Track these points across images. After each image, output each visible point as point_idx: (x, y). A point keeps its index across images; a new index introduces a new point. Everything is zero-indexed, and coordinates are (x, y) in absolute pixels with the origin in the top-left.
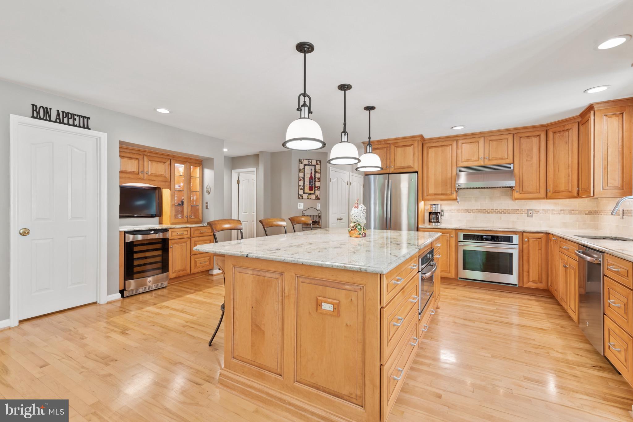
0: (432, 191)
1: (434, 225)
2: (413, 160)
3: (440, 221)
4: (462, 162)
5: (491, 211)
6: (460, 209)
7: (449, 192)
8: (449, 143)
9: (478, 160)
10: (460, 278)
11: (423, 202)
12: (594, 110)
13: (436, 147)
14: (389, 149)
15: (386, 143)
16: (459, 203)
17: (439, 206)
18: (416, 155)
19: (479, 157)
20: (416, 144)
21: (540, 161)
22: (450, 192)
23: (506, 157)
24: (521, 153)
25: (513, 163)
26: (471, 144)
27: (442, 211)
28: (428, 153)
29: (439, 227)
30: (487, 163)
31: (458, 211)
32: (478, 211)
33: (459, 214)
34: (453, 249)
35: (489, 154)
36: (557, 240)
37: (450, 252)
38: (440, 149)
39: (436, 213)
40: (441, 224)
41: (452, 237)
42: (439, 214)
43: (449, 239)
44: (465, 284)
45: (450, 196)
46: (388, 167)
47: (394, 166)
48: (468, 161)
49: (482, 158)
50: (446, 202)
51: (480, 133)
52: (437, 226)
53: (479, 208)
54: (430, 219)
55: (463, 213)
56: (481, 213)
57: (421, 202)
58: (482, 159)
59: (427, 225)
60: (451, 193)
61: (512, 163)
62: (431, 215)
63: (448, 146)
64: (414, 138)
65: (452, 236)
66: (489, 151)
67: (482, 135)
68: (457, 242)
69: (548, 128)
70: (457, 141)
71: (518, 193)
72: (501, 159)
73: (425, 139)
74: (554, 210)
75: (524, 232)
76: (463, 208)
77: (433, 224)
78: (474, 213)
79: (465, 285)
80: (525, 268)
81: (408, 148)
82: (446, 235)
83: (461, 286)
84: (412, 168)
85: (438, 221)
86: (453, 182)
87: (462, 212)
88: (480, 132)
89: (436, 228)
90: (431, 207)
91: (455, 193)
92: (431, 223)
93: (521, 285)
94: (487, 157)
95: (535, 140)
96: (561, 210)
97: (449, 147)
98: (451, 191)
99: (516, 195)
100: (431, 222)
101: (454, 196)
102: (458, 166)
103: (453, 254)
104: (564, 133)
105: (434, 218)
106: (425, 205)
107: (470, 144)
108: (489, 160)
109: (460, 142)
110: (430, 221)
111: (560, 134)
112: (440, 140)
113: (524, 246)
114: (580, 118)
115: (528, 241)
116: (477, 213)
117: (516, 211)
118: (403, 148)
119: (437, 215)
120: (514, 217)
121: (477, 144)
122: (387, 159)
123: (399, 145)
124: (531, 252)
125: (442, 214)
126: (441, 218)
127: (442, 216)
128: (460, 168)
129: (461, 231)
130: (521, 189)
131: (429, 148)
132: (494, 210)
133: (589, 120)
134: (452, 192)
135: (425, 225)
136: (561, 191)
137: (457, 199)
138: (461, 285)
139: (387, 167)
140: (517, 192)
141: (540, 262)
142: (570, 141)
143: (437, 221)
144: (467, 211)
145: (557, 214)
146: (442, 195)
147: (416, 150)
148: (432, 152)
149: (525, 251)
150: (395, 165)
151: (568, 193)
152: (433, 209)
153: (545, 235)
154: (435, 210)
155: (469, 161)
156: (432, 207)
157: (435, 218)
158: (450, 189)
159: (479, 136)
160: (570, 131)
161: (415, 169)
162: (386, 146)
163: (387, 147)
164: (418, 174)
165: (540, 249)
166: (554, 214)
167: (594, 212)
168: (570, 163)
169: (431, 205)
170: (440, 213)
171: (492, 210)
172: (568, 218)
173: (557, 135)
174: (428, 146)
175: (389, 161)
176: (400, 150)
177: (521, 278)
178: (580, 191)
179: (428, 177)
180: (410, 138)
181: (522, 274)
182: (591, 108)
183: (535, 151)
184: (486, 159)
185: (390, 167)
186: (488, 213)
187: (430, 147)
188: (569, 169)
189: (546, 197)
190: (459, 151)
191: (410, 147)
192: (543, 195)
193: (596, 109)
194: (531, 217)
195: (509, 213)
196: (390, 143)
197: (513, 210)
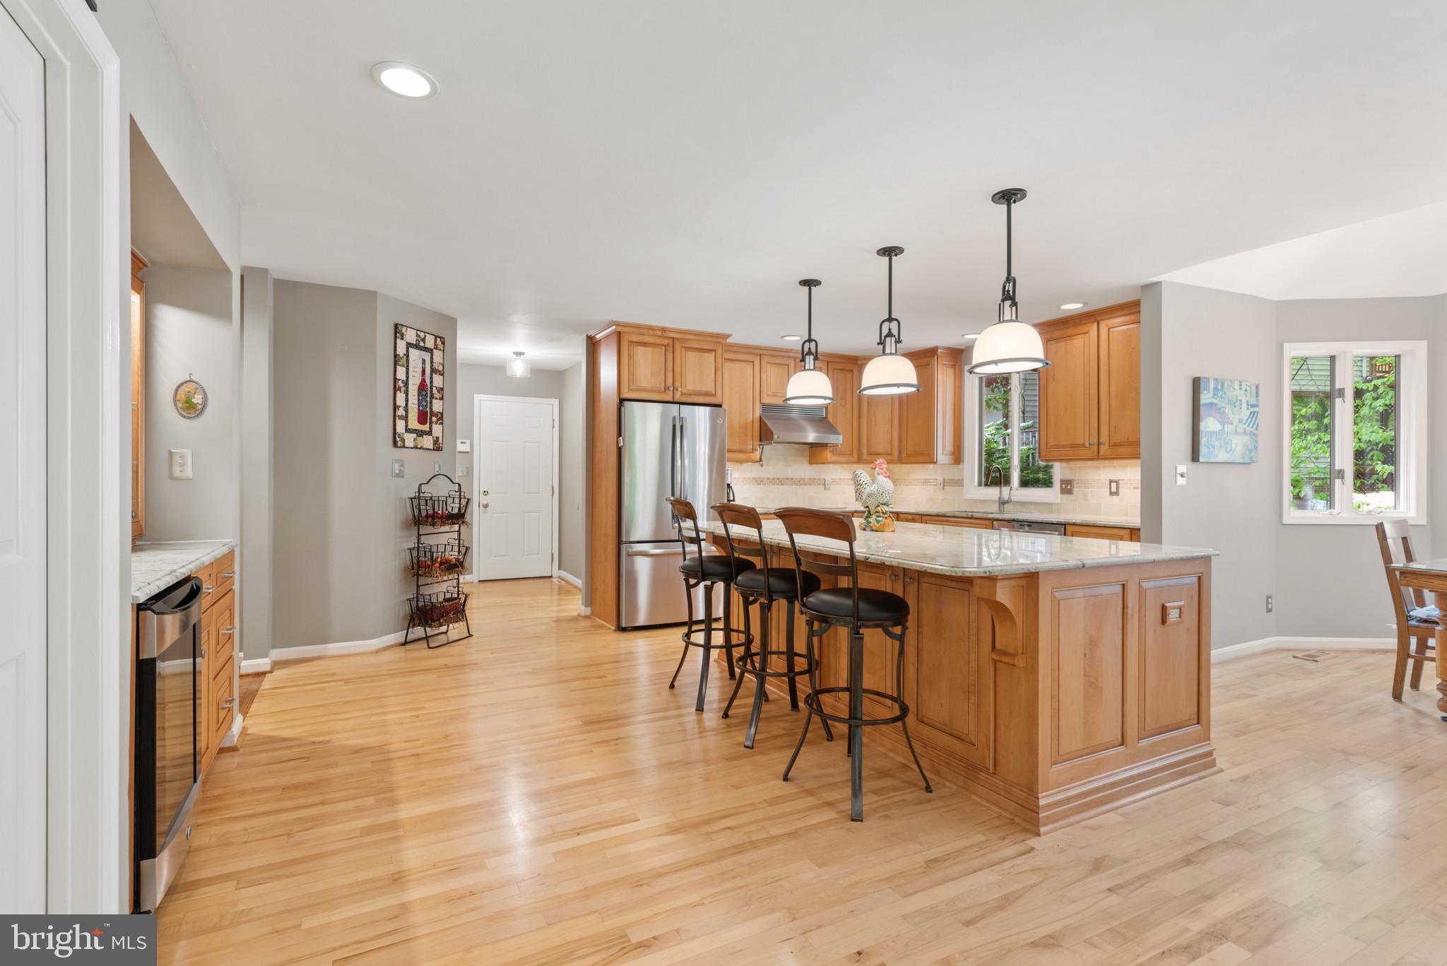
2: (716, 381)
4: (767, 395)
6: (746, 478)
7: (750, 447)
8: (750, 358)
12: (937, 356)
13: (730, 360)
14: (671, 349)
15: (664, 335)
18: (719, 373)
20: (718, 349)
21: (853, 407)
26: (779, 366)
31: (743, 481)
32: (770, 482)
38: (737, 366)
45: (752, 455)
46: (669, 388)
47: (681, 387)
48: (775, 395)
53: (771, 476)
56: (773, 485)
60: (753, 448)
63: (748, 363)
67: (792, 355)
70: (760, 357)
71: (831, 454)
81: (705, 355)
84: (713, 395)
91: (758, 448)
95: (849, 376)
97: (749, 366)
98: (753, 445)
101: (757, 454)
102: (762, 403)
109: (765, 360)
117: (811, 481)
118: (697, 354)
121: (786, 368)
122: (666, 369)
123: (690, 346)
128: (764, 405)
131: (727, 360)
132: (788, 479)
134: (755, 447)
136: (878, 453)
137: (760, 461)
139: (666, 388)
147: (719, 362)
150: (684, 386)
151: (888, 457)
159: (789, 354)
161: (715, 400)
162: (665, 341)
163: (667, 346)
168: (890, 416)
171: (786, 479)
175: (670, 374)
176: (692, 357)
178: (905, 455)
180: (710, 337)
182: (932, 351)
185: (674, 388)
186: (781, 484)
188: (889, 425)
189: (859, 460)
190: (763, 376)
191: (710, 355)
192: (855, 459)
193: (939, 354)
194: (829, 489)
195: (805, 484)
196: (673, 339)
197: (810, 479)
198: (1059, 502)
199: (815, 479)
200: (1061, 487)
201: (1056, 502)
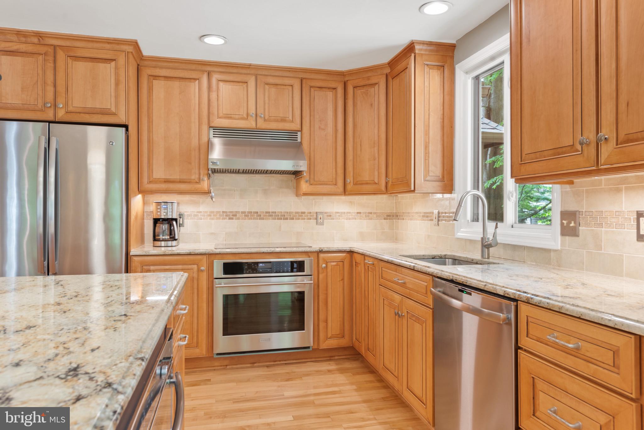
0: (159, 173)
1: (164, 248)
2: (117, 97)
3: (176, 238)
4: (219, 117)
5: (265, 216)
6: (213, 212)
7: (194, 177)
8: (194, 75)
9: (246, 117)
10: (218, 354)
11: (139, 197)
12: (415, 53)
13: (167, 78)
14: (51, 58)
15: (42, 42)
16: (214, 199)
17: (175, 205)
18: (122, 87)
19: (249, 111)
20: (122, 60)
21: (336, 131)
22: (197, 176)
23: (291, 118)
24: (312, 114)
25: (301, 131)
26: (235, 84)
27: (181, 216)
28: (150, 89)
29: (175, 250)
30: (262, 124)
31: (211, 215)
32: (245, 216)
33: (213, 221)
34: (205, 296)
35: (264, 109)
36: (373, 264)
37: (198, 303)
38: (176, 84)
39: (169, 221)
40: (178, 243)
41: (202, 271)
42: (174, 223)
43: (195, 275)
44: (226, 362)
45: (198, 186)
46: (49, 105)
47: (66, 104)
48: (228, 117)
49: (253, 114)
50: (187, 198)
51: (248, 67)
52: (170, 248)
53: (247, 210)
54: (156, 234)
55: (220, 218)
56: (250, 219)
57: (136, 195)
58: (254, 116)
59: (149, 248)
60: (199, 179)
61: (299, 131)
62: (157, 225)
63: (192, 80)
64: (118, 44)
65: (202, 268)
66: (265, 103)
67: (253, 72)
68: (211, 279)
69: (346, 79)
70: (209, 74)
71: (308, 184)
72: (283, 120)
73: (143, 56)
74: (350, 213)
75: (321, 251)
76: (218, 210)
77: (163, 243)
78: (238, 219)
79: (227, 366)
80: (322, 317)
81: (102, 66)
82: (190, 267)
83: (218, 370)
84: (114, 114)
85: (173, 238)
86: (202, 157)
87: (218, 219)
88: (250, 65)
89: (170, 253)
90: (159, 207)
91: (206, 178)
92: (158, 243)
93: (316, 347)
94: (262, 114)
95: (330, 94)
96: (358, 213)
97: (193, 84)
98: (200, 174)
99: (304, 186)
100: (159, 240)
101: (205, 184)
102: (212, 125)
103: (204, 305)
104: (369, 89)
105: (163, 232)
106: (144, 203)
107: (232, 83)
108: (265, 120)
109: (215, 77)
110: (157, 237)
111: (362, 90)
112: (176, 65)
113: (321, 276)
114: (389, 67)
115: (326, 267)
116: (243, 219)
117: (300, 216)
118: (90, 64)
119: (171, 225)
120: (299, 225)
121: (245, 85)
122: (45, 83)
123: (79, 54)
124: (330, 286)
125: (181, 223)
126: (179, 230)
127: (180, 226)
128: (215, 128)
129: (220, 256)
130: (312, 176)
131: (152, 78)
132: (269, 212)
133: (407, 68)
134: (201, 177)
135: (146, 249)
136: (364, 182)
137: (209, 192)
138: (218, 366)
139: (45, 104)
140: (307, 182)
141: (342, 302)
142: (376, 103)
143: (170, 238)
144: (226, 216)
145: (353, 218)
146: (181, 182)
147: (122, 73)
148: (159, 87)
149: (322, 286)
150: (70, 102)
151: (375, 186)
152: (163, 211)
153: (348, 255)
154: (167, 214)
155: (230, 118)
156: (160, 209)
157: (167, 232)
158: (197, 171)
159: (248, 71)
160: (377, 86)
161: (122, 119)
162: (43, 49)
163: (46, 54)
164: (127, 130)
165: (342, 280)
166: (350, 219)
167: (393, 216)
168: (376, 139)
169: (158, 203)
170: (176, 220)
171: (266, 212)
172: (365, 225)
173: (359, 92)
174: (150, 73)
175: (50, 89)
176: (81, 67)
177: (316, 333)
178: (390, 184)
179: (150, 141)
180: (109, 43)
181: (318, 325)
182: (410, 49)
183: (330, 113)
184: (261, 117)
185: (55, 106)
186: (260, 219)
187: (156, 77)
188: (375, 148)
189: (345, 192)
190: (214, 96)
191: (108, 65)
192: (341, 189)
193: (417, 52)
194: (322, 224)
195: (293, 219)
196: (55, 47)
197: (297, 213)
198: (559, 248)
199: (304, 213)
200: (562, 224)
201: (555, 248)
